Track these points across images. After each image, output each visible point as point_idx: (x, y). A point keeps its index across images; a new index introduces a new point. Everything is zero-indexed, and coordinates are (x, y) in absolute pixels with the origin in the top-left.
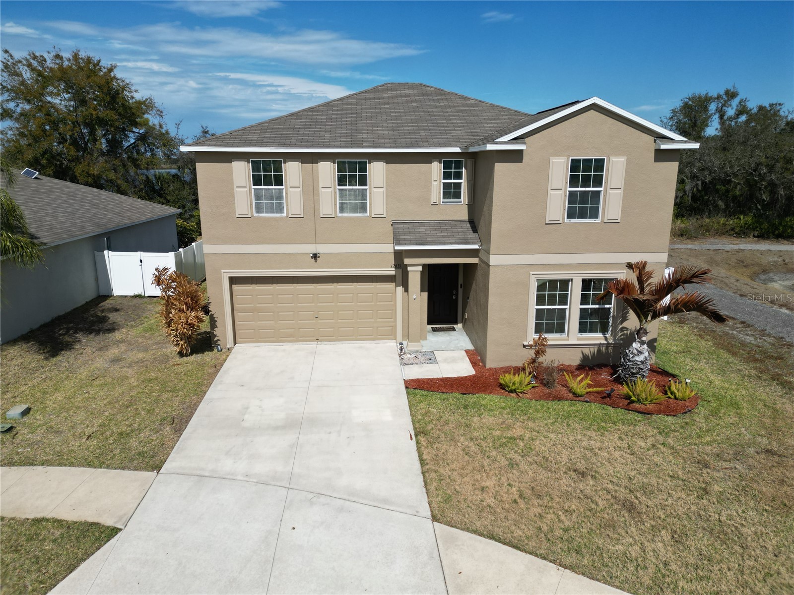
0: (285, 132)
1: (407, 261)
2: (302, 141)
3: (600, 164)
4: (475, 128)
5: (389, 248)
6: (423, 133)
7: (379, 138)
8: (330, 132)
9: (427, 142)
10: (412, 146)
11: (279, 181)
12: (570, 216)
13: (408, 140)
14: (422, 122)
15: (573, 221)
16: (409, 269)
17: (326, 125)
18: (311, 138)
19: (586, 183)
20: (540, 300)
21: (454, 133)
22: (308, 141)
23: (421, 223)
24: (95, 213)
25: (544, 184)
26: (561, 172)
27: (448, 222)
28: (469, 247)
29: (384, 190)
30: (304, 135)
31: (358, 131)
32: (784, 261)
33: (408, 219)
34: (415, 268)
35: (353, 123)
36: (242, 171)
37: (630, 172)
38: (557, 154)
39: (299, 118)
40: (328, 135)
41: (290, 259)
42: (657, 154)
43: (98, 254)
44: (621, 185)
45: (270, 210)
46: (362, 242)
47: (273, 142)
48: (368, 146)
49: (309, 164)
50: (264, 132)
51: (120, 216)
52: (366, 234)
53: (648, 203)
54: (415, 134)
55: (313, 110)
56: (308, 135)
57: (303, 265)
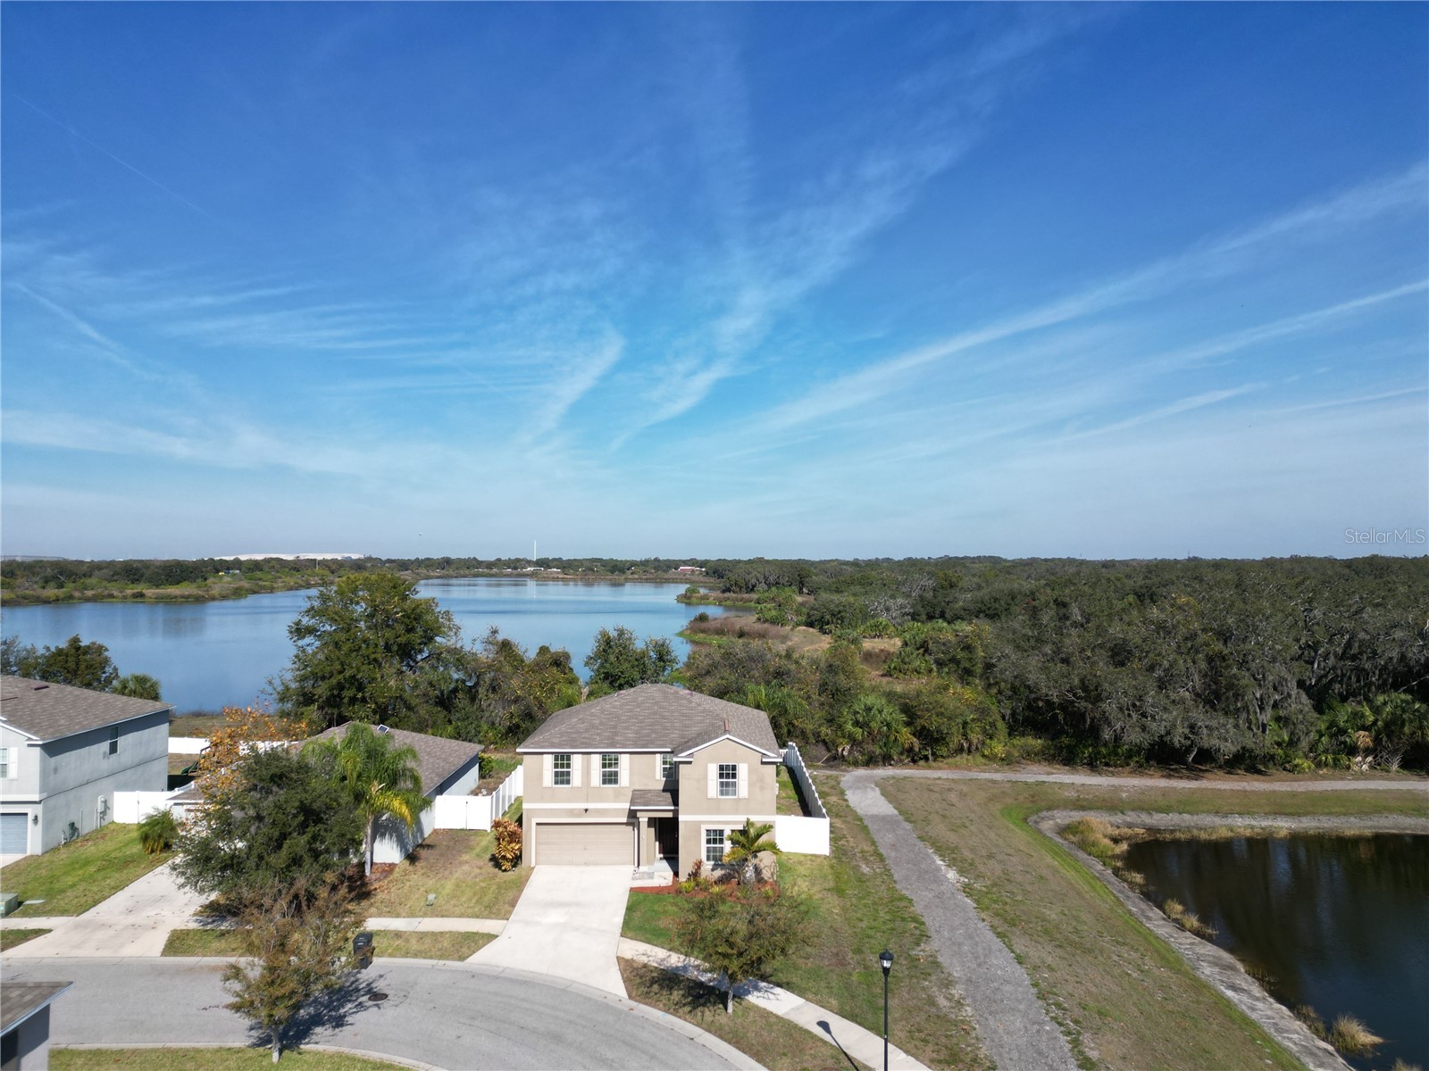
0: (575, 736)
1: (639, 814)
2: (582, 743)
3: (734, 768)
5: (626, 806)
7: (627, 741)
8: (598, 734)
9: (655, 743)
10: (644, 748)
11: (568, 766)
12: (721, 794)
13: (643, 742)
15: (723, 797)
16: (640, 820)
17: (598, 729)
18: (588, 741)
19: (728, 777)
20: (708, 841)
21: (672, 736)
22: (586, 744)
23: (650, 791)
24: (433, 763)
25: (705, 777)
26: (713, 771)
27: (664, 791)
28: (672, 808)
29: (628, 772)
30: (584, 738)
31: (616, 734)
32: (1079, 796)
33: (642, 788)
34: (643, 819)
35: (615, 727)
36: (548, 761)
37: (750, 772)
38: (712, 762)
39: (583, 723)
40: (598, 738)
41: (571, 812)
42: (763, 763)
43: (438, 797)
44: (747, 778)
45: (562, 783)
46: (615, 802)
47: (567, 745)
48: (619, 748)
49: (586, 756)
50: (562, 736)
51: (448, 763)
52: (617, 798)
53: (762, 788)
54: (648, 736)
55: (592, 714)
56: (587, 738)
57: (579, 816)
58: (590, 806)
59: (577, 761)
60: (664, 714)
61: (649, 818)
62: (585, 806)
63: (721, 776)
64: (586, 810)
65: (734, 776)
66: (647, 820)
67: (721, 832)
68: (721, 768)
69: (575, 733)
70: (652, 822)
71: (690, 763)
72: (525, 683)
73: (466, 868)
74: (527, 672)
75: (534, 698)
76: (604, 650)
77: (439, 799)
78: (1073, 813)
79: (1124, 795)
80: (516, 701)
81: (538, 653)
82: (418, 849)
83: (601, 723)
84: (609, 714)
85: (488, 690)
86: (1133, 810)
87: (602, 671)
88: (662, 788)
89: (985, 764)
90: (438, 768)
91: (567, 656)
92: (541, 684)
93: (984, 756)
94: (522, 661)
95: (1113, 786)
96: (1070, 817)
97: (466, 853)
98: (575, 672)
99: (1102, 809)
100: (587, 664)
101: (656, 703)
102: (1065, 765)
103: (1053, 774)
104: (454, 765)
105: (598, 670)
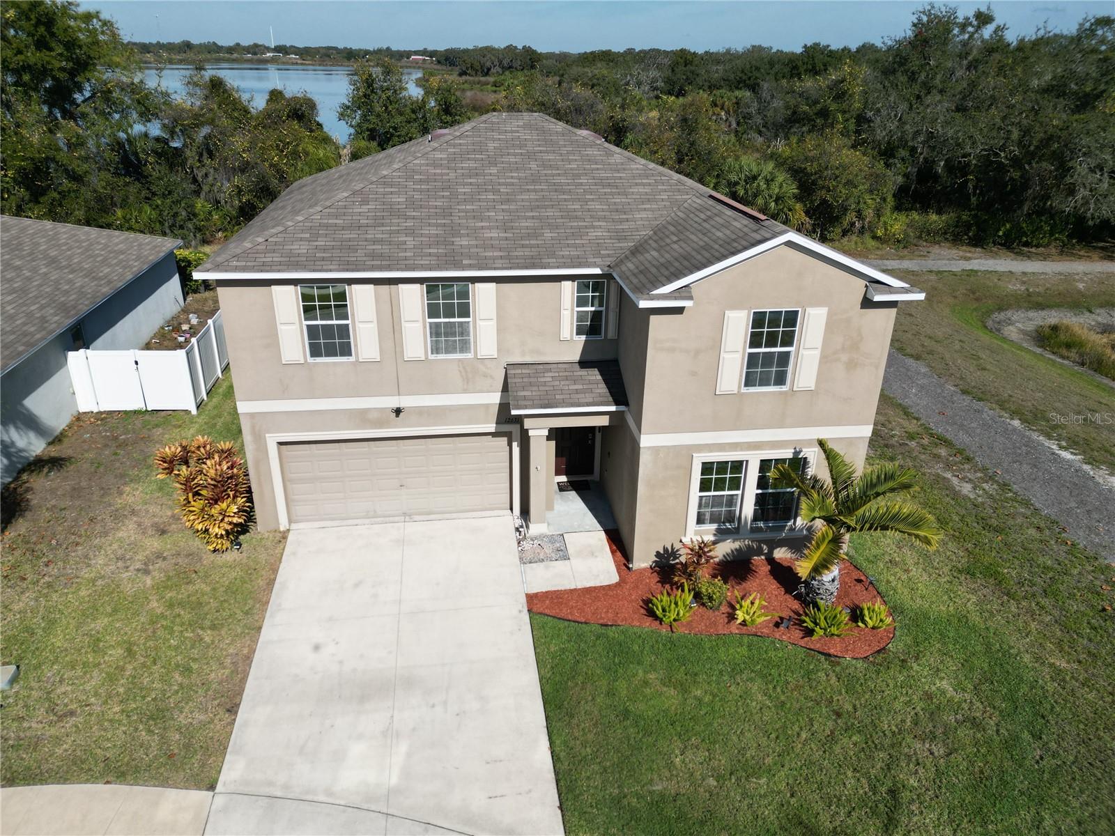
0: (347, 235)
1: (528, 423)
2: (373, 256)
3: (792, 318)
4: (621, 221)
5: (492, 399)
6: (548, 234)
7: (485, 248)
8: (411, 232)
9: (553, 255)
10: (534, 267)
11: (342, 313)
12: (749, 382)
13: (527, 252)
14: (545, 207)
15: (752, 390)
16: (531, 433)
17: (407, 218)
18: (385, 249)
19: (772, 341)
20: (705, 486)
21: (593, 234)
22: (381, 256)
23: (547, 365)
24: (57, 282)
25: (716, 345)
26: (738, 326)
27: (583, 364)
28: (613, 408)
29: (493, 323)
30: (375, 242)
31: (454, 231)
32: (1027, 290)
33: (528, 359)
34: (538, 432)
35: (446, 212)
36: (287, 301)
37: (831, 326)
38: (734, 307)
39: (365, 202)
40: (410, 242)
41: (362, 417)
42: (867, 303)
43: (71, 355)
44: (819, 344)
45: (331, 352)
46: (465, 391)
47: (331, 259)
48: (470, 267)
49: (384, 289)
50: (316, 236)
51: (94, 279)
52: (469, 381)
53: (851, 365)
54: (536, 236)
55: (384, 181)
56: (381, 241)
57: (380, 424)
58: (404, 402)
59: (362, 300)
60: (557, 180)
61: (551, 430)
62: (394, 402)
63: (755, 341)
64: (398, 412)
65: (788, 340)
66: (546, 433)
67: (738, 466)
68: (758, 320)
69: (350, 227)
70: (557, 435)
71: (680, 310)
72: (253, 143)
73: (128, 531)
74: (255, 127)
75: (271, 165)
76: (365, 96)
77: (75, 358)
78: (1031, 314)
79: (1081, 286)
80: (243, 170)
81: (268, 101)
82: (25, 477)
83: (411, 203)
84: (427, 181)
85: (201, 155)
86: (1101, 306)
87: (365, 126)
88: (577, 357)
89: (878, 248)
90: (67, 292)
91: (312, 105)
92: (278, 146)
93: (875, 237)
94: (246, 111)
95: (1060, 274)
96: (1031, 320)
97: (136, 480)
98: (325, 129)
99: (1063, 306)
100: (342, 116)
101: (531, 156)
102: (975, 246)
103: (970, 259)
104: (110, 282)
105: (359, 125)
